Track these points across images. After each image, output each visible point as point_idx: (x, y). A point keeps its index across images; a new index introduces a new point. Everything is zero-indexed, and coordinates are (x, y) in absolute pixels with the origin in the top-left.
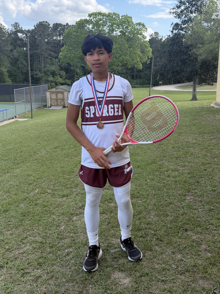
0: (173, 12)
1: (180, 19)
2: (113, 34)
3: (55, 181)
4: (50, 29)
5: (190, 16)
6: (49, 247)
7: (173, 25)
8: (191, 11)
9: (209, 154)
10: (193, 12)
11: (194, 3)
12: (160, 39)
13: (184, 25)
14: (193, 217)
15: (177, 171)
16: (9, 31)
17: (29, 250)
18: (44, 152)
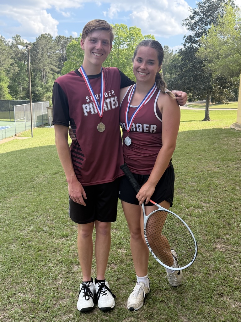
0: (186, 24)
1: (193, 31)
2: (119, 48)
3: (53, 216)
4: (53, 42)
5: (204, 28)
6: (42, 310)
7: (186, 38)
8: (205, 22)
9: (238, 187)
10: (208, 23)
11: (209, 13)
12: (170, 53)
13: (197, 37)
14: (229, 275)
15: (201, 208)
16: (10, 43)
17: (17, 314)
18: (41, 178)
